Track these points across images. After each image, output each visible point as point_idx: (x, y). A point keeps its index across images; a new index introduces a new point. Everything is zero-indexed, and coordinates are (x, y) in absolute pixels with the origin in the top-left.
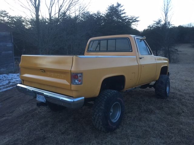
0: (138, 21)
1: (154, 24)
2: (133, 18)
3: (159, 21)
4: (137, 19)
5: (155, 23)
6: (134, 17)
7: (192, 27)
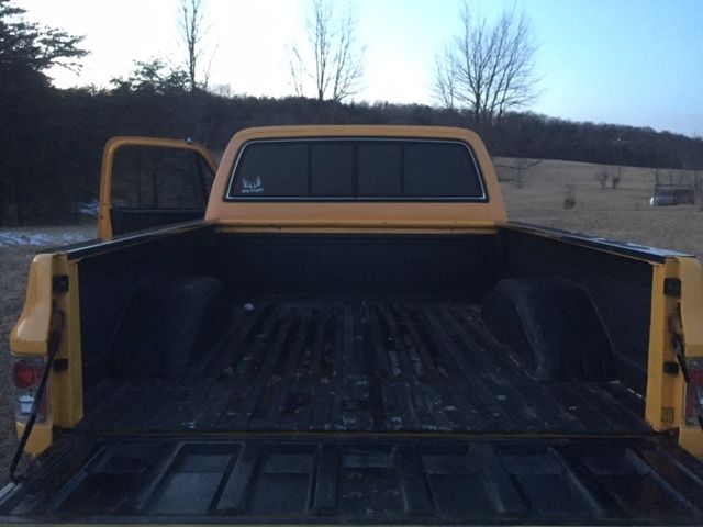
0: (81, 53)
1: (136, 73)
2: (56, 35)
3: (155, 63)
4: (77, 46)
5: (140, 68)
6: (62, 35)
7: (232, 96)
